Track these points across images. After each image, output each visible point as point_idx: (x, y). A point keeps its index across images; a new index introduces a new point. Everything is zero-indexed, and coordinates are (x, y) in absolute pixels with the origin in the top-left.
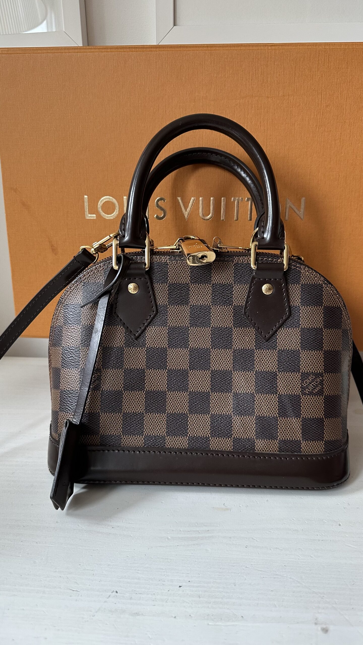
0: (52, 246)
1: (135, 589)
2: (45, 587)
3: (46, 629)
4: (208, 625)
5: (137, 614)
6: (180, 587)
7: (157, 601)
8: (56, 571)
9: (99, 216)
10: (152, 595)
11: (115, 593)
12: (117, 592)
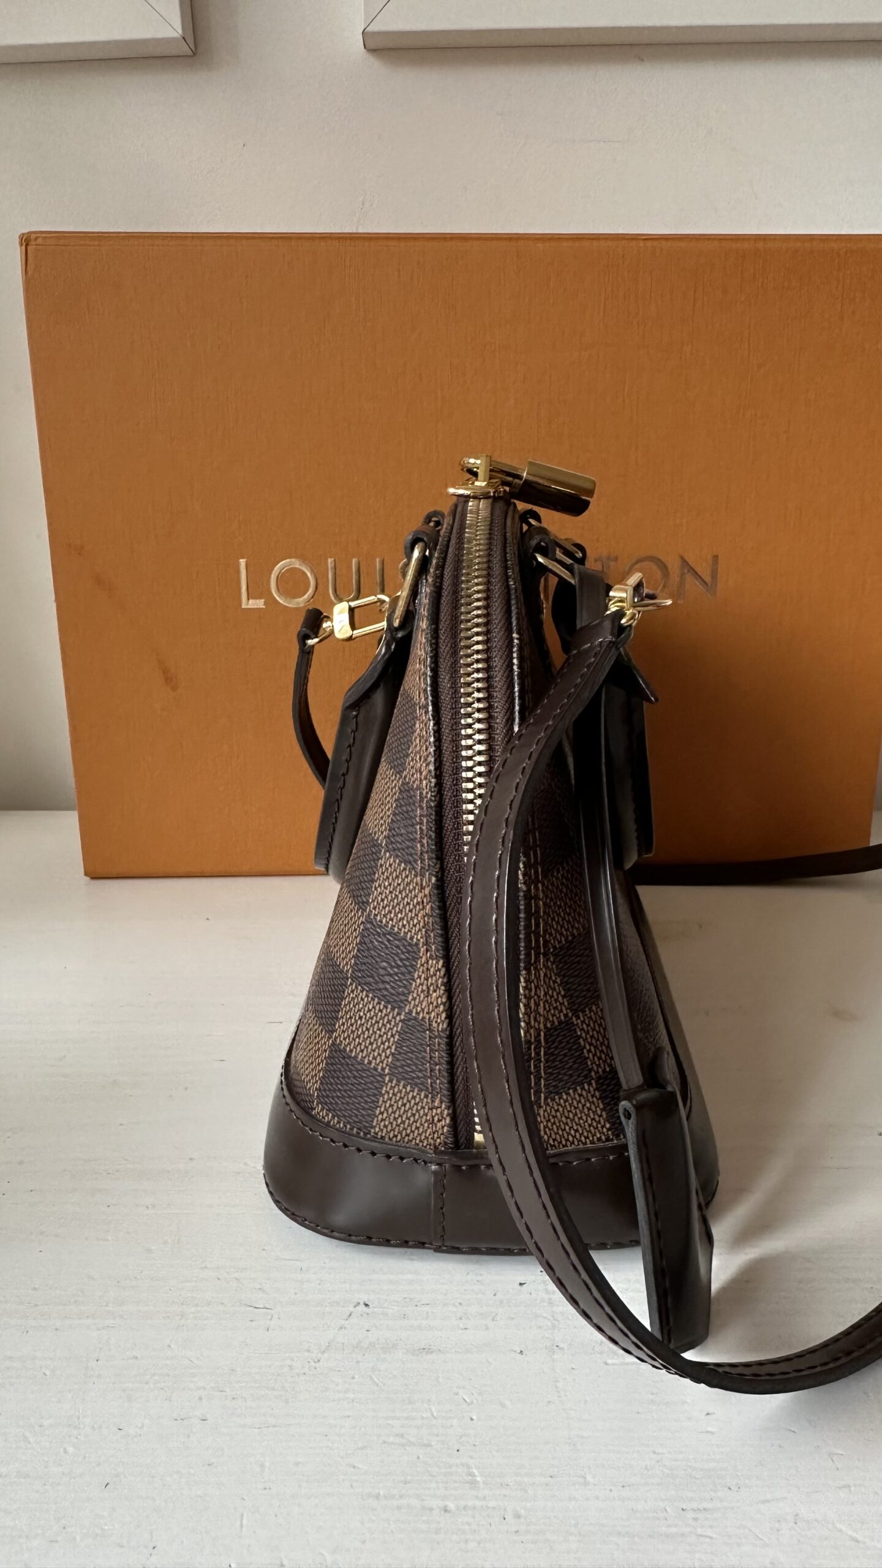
0: (165, 671)
1: (411, 1296)
2: (182, 1304)
3: (200, 1399)
4: (606, 1364)
5: (427, 1350)
6: (521, 1284)
7: (470, 1319)
8: (206, 1267)
9: (271, 601)
10: (454, 1305)
11: (362, 1308)
12: (366, 1305)
